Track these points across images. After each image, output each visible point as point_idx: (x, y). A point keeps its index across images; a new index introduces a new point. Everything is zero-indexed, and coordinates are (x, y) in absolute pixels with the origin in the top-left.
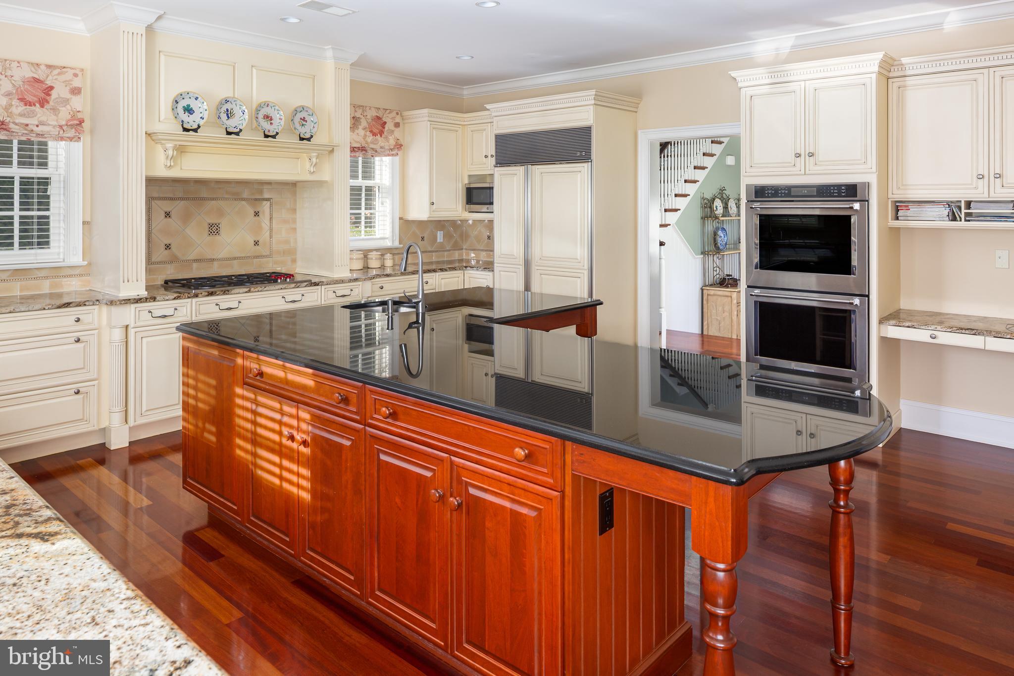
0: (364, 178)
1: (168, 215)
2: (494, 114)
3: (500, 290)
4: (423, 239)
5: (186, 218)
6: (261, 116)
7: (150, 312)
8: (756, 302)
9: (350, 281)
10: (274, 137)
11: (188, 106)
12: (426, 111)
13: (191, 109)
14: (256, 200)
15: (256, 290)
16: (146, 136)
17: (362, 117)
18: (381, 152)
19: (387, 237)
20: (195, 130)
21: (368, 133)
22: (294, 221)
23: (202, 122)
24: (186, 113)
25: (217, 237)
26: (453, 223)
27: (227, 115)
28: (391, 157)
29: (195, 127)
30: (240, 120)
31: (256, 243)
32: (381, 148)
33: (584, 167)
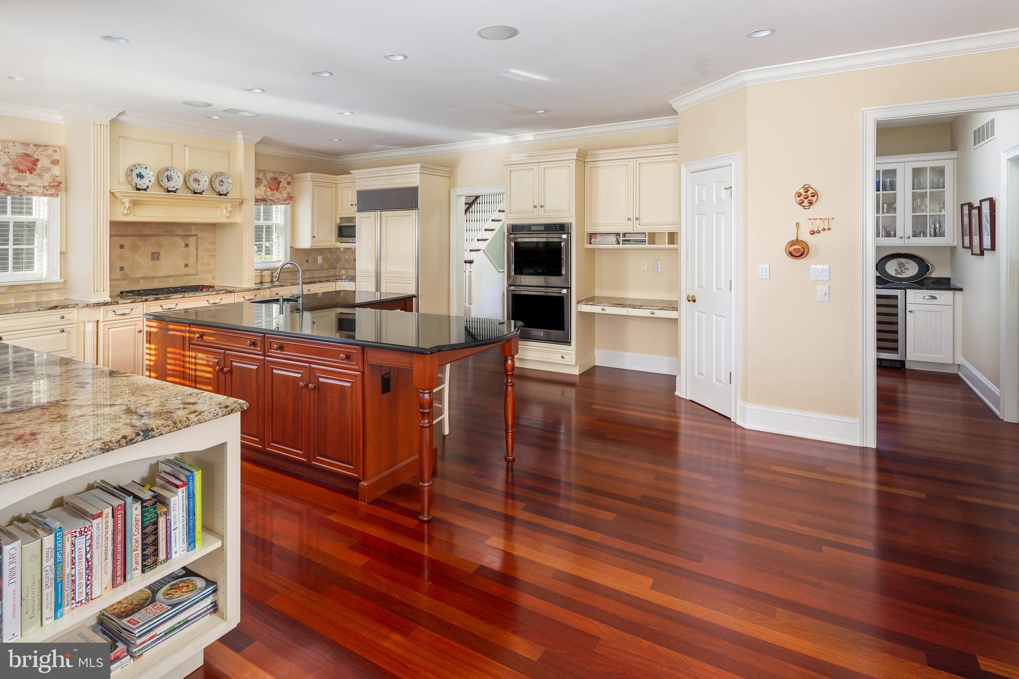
0: (265, 219)
1: (122, 247)
2: (356, 177)
3: (360, 292)
4: (307, 261)
5: (134, 248)
6: (191, 179)
7: (114, 311)
8: (512, 295)
9: (255, 290)
10: (201, 193)
11: (140, 173)
12: (309, 174)
13: (142, 175)
14: (186, 236)
15: (189, 296)
16: (110, 195)
17: (263, 178)
18: (278, 202)
19: (281, 260)
20: (145, 190)
21: (268, 189)
22: (214, 250)
23: (150, 184)
24: (139, 178)
25: (158, 262)
26: (329, 250)
27: (168, 179)
28: (284, 205)
29: (145, 187)
30: (177, 182)
31: (186, 266)
32: (277, 199)
33: (413, 213)
